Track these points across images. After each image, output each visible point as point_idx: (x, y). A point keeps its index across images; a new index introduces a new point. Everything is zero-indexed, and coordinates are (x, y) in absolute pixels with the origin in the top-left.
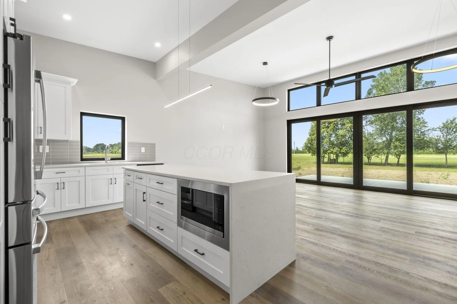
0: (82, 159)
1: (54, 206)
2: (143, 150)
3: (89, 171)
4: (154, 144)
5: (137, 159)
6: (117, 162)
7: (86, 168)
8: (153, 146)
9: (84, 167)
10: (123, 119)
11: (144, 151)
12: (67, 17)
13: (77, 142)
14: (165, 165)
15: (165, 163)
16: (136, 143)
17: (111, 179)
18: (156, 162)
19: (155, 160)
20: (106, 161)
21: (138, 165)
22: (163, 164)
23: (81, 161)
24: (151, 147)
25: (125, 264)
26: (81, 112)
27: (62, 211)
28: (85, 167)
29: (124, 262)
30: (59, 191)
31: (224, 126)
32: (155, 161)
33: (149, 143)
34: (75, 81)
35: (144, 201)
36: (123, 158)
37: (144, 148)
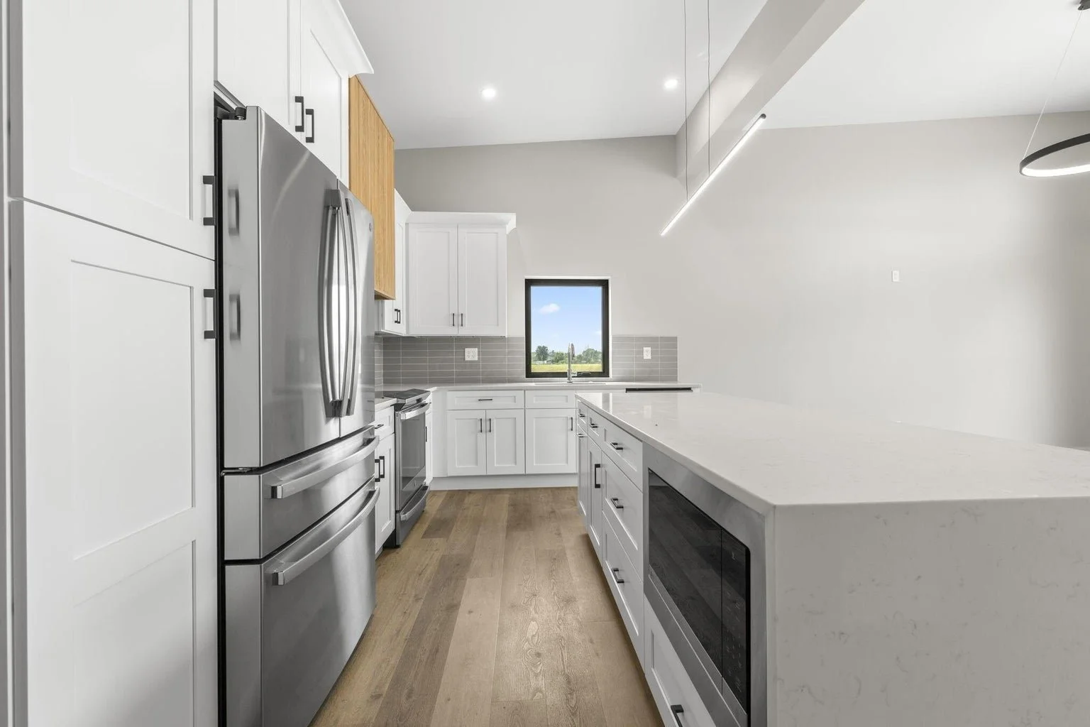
0: (530, 374)
1: (477, 464)
2: (647, 354)
3: (533, 399)
4: (675, 339)
5: (635, 375)
6: (591, 381)
7: (526, 392)
8: (671, 342)
9: (523, 392)
10: (604, 284)
11: (649, 357)
12: (489, 93)
13: (518, 339)
14: (695, 391)
15: (697, 387)
16: (630, 339)
17: (572, 418)
18: (679, 384)
19: (675, 380)
20: (569, 379)
21: (628, 390)
22: (689, 389)
23: (527, 377)
24: (667, 346)
25: (526, 646)
26: (526, 280)
27: (488, 474)
28: (525, 390)
29: (527, 640)
30: (483, 434)
31: (896, 273)
32: (677, 380)
33: (661, 337)
34: (511, 220)
35: (598, 486)
36: (605, 373)
37: (650, 349)
